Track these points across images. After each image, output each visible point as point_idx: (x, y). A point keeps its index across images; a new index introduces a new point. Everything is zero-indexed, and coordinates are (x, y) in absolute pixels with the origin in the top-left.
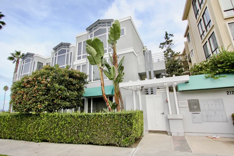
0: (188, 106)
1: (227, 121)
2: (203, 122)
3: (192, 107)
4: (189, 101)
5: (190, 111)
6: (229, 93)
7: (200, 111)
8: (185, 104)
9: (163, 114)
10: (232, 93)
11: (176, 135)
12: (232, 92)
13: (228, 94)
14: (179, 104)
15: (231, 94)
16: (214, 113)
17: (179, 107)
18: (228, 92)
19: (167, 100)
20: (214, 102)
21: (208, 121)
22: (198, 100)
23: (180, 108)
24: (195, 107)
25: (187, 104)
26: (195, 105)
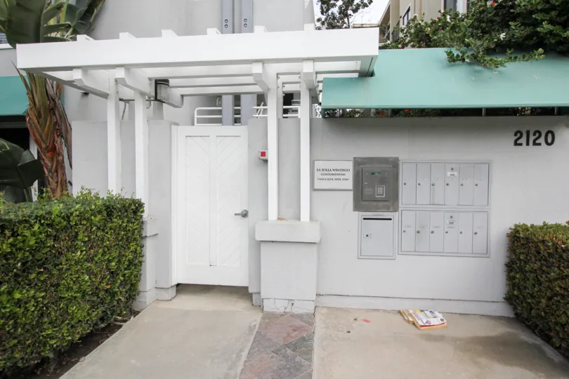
0: (349, 184)
1: (487, 254)
2: (397, 256)
3: (367, 191)
4: (358, 163)
5: (358, 206)
6: (523, 140)
7: (396, 210)
8: (342, 177)
9: (245, 215)
10: (532, 138)
11: (282, 310)
12: (534, 134)
13: (516, 144)
14: (318, 174)
15: (528, 144)
16: (447, 222)
17: (313, 189)
18: (519, 134)
19: (263, 154)
20: (456, 173)
21: (416, 252)
22: (395, 164)
23: (315, 193)
24: (381, 191)
25: (350, 175)
26: (382, 181)
